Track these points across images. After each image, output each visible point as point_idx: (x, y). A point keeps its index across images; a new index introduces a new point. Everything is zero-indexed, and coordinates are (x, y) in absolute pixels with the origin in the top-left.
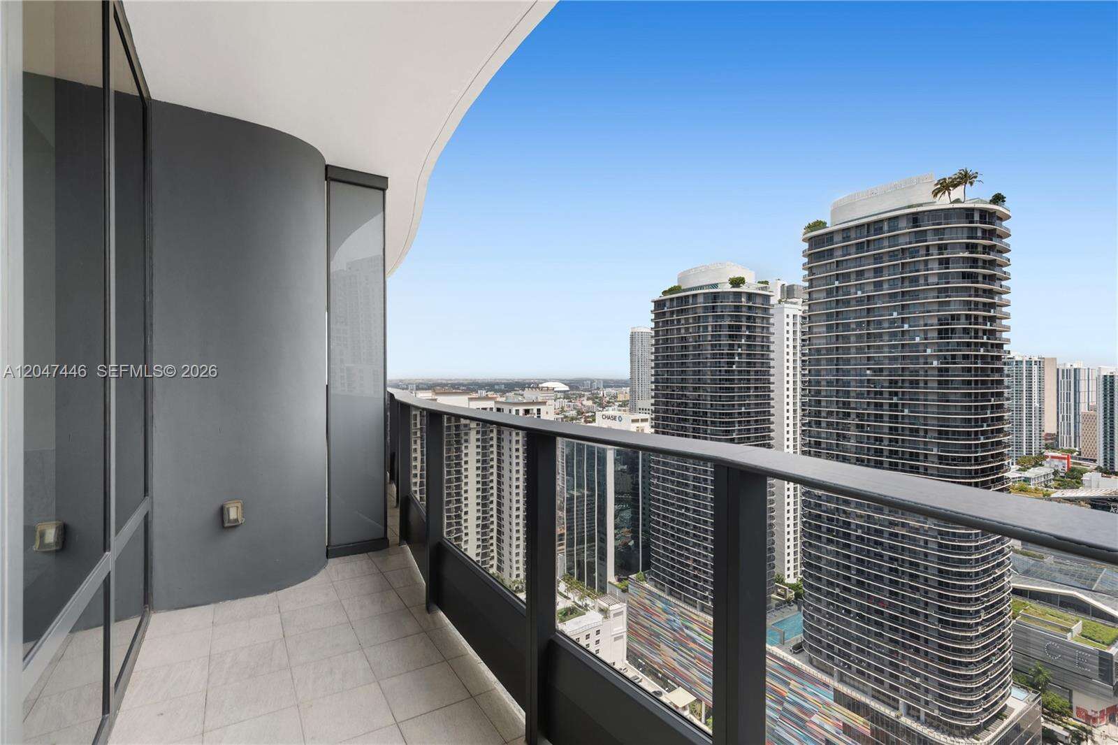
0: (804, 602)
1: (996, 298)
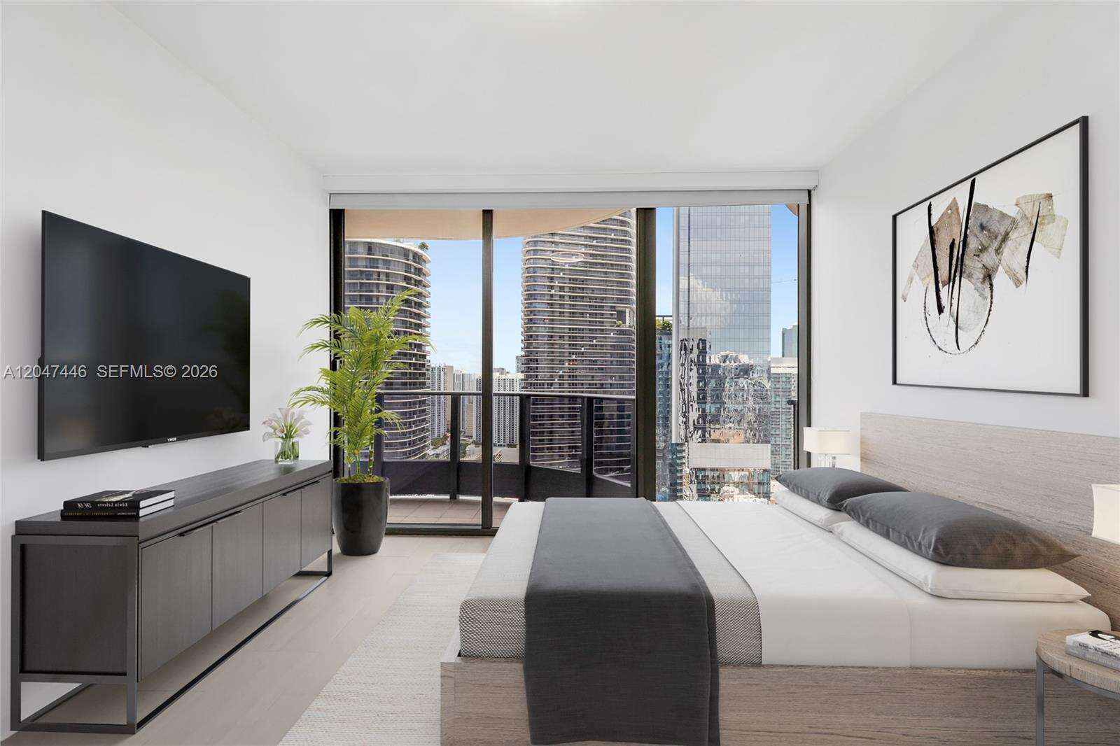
1: (422, 320)
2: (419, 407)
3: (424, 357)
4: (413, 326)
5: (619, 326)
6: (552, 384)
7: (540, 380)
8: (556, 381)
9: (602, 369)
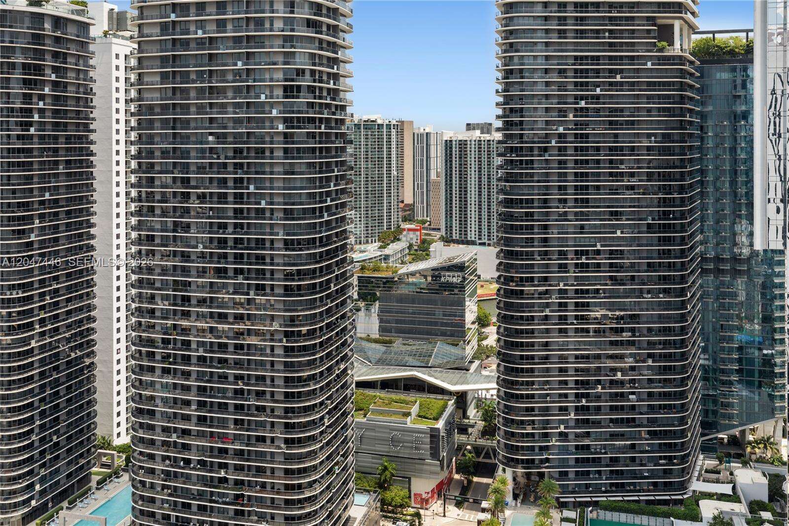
0: (134, 465)
1: (339, 52)
2: (335, 185)
3: (343, 108)
4: (325, 61)
5: (661, 50)
6: (545, 149)
7: (526, 142)
8: (553, 143)
9: (633, 123)
